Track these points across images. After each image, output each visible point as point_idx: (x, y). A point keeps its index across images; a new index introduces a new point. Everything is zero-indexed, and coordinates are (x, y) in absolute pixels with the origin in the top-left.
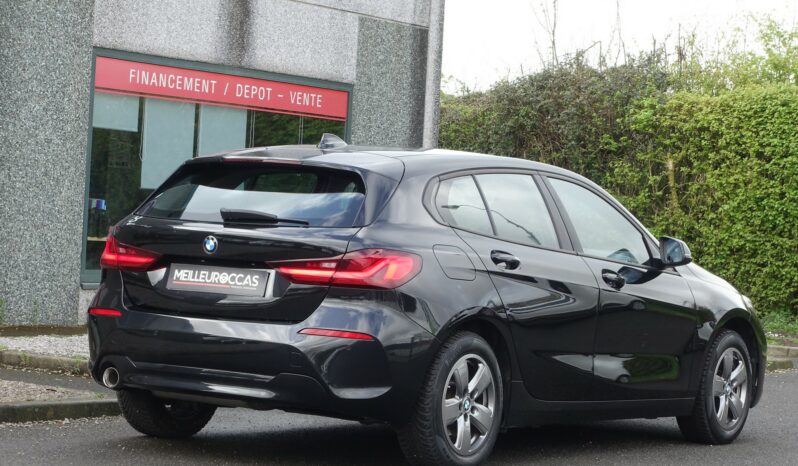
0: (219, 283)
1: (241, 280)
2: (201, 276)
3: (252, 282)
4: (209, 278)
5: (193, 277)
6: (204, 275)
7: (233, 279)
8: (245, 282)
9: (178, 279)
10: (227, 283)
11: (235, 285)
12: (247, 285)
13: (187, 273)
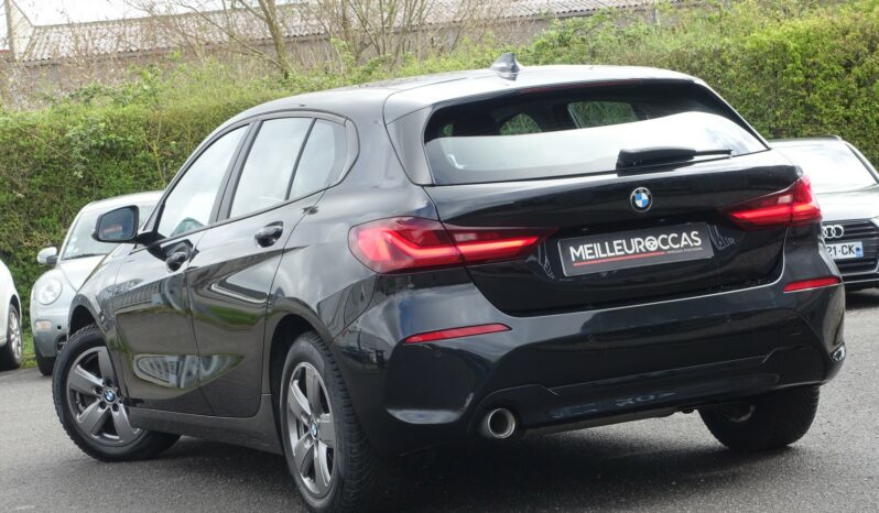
0: (648, 251)
1: (676, 241)
2: (616, 248)
3: (693, 241)
4: (630, 248)
5: (604, 251)
6: (621, 244)
7: (665, 242)
8: (683, 243)
9: (579, 259)
10: (659, 249)
11: (671, 249)
12: (687, 246)
13: (592, 248)
